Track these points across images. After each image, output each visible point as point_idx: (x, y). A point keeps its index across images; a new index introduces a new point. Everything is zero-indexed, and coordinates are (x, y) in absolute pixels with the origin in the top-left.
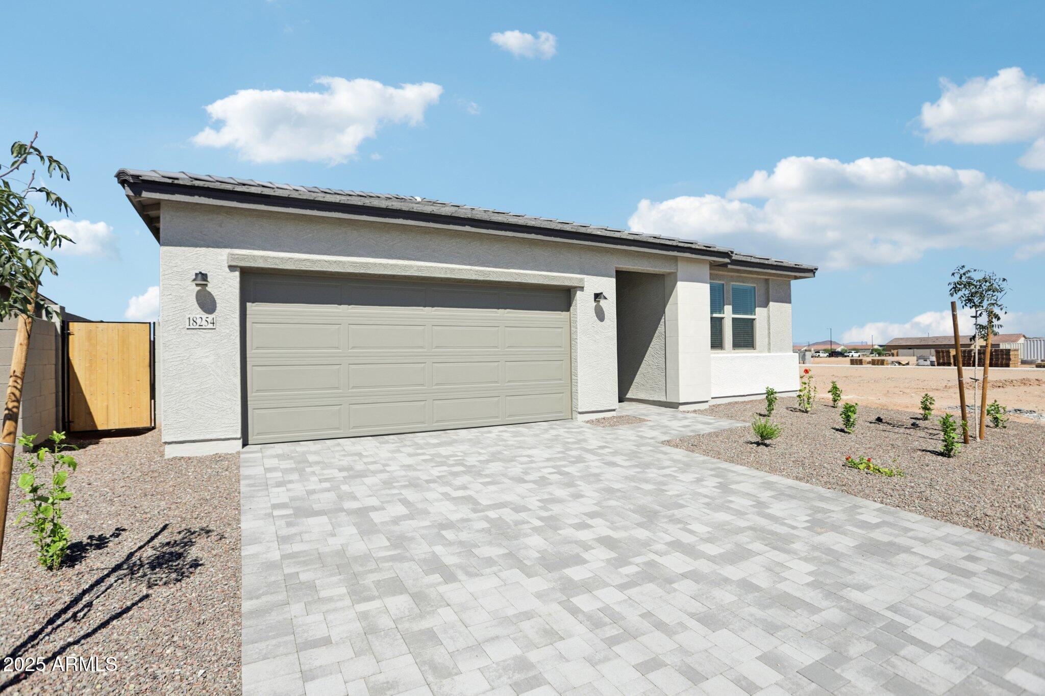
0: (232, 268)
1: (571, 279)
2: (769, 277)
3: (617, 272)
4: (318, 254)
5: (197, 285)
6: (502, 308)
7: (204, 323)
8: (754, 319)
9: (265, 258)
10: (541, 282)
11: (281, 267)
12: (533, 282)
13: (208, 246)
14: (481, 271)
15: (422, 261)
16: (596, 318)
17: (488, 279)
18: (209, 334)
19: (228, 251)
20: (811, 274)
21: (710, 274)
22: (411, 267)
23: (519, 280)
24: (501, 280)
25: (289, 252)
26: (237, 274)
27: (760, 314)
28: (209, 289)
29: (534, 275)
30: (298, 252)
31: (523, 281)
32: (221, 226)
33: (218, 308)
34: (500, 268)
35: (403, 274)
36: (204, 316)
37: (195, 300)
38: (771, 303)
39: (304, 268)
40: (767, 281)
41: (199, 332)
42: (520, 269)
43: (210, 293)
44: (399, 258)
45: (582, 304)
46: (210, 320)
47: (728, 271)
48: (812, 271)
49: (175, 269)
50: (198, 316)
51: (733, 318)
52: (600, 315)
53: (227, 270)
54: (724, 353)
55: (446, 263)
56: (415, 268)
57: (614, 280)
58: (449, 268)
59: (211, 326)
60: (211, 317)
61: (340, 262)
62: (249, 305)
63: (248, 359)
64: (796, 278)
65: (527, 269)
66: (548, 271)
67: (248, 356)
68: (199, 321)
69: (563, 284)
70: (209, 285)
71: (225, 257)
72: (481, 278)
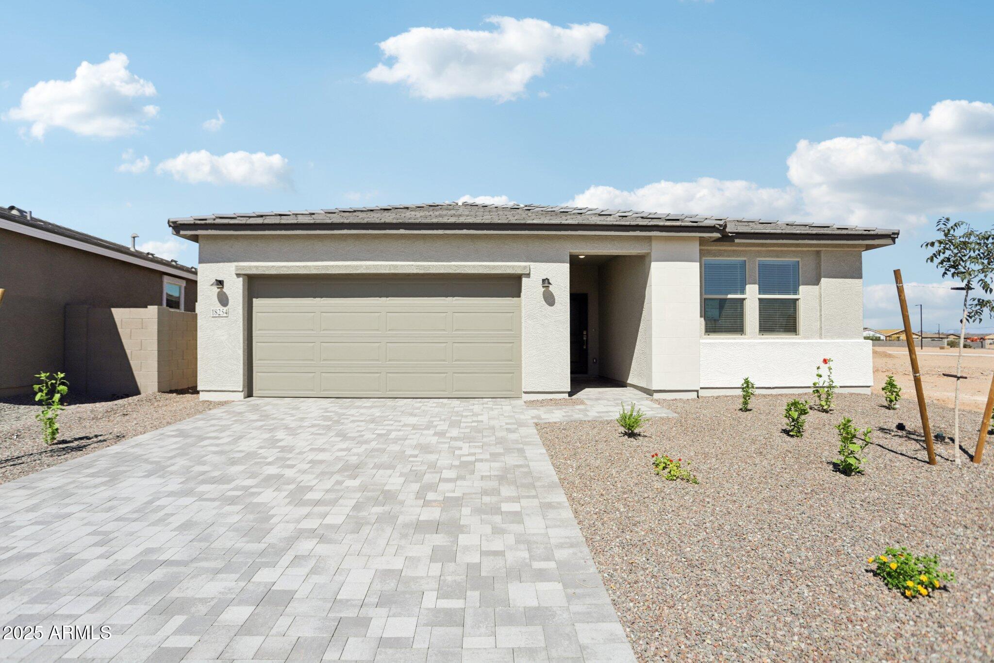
0: (238, 275)
1: (513, 267)
2: (821, 249)
3: (571, 256)
4: (294, 261)
5: (218, 288)
6: (450, 296)
7: (221, 313)
8: (798, 299)
9: (257, 267)
10: (480, 272)
11: (267, 273)
12: (473, 272)
13: (224, 262)
14: (421, 266)
15: (372, 261)
16: (544, 303)
17: (428, 272)
18: (224, 320)
19: (236, 264)
20: (890, 241)
21: (700, 250)
22: (361, 266)
23: (458, 271)
24: (441, 272)
25: (273, 261)
26: (241, 279)
27: (806, 294)
28: (224, 290)
29: (474, 266)
30: (280, 261)
31: (463, 272)
32: (232, 247)
33: (230, 303)
34: (442, 262)
35: (355, 272)
36: (222, 308)
37: (216, 298)
38: (823, 280)
39: (282, 273)
40: (818, 252)
41: (218, 319)
42: (461, 261)
43: (225, 293)
44: (353, 260)
45: (528, 290)
46: (224, 311)
47: (735, 246)
48: (892, 237)
49: (205, 278)
50: (218, 309)
51: (760, 299)
52: (550, 299)
53: (235, 276)
54: (745, 339)
55: (392, 261)
56: (364, 267)
57: (568, 265)
58: (393, 265)
59: (225, 315)
60: (225, 309)
61: (307, 266)
62: (254, 300)
63: (253, 338)
64: (869, 247)
65: (468, 261)
66: (491, 261)
67: (253, 335)
68: (218, 312)
69: (505, 272)
70: (225, 287)
71: (234, 268)
72: (422, 272)
